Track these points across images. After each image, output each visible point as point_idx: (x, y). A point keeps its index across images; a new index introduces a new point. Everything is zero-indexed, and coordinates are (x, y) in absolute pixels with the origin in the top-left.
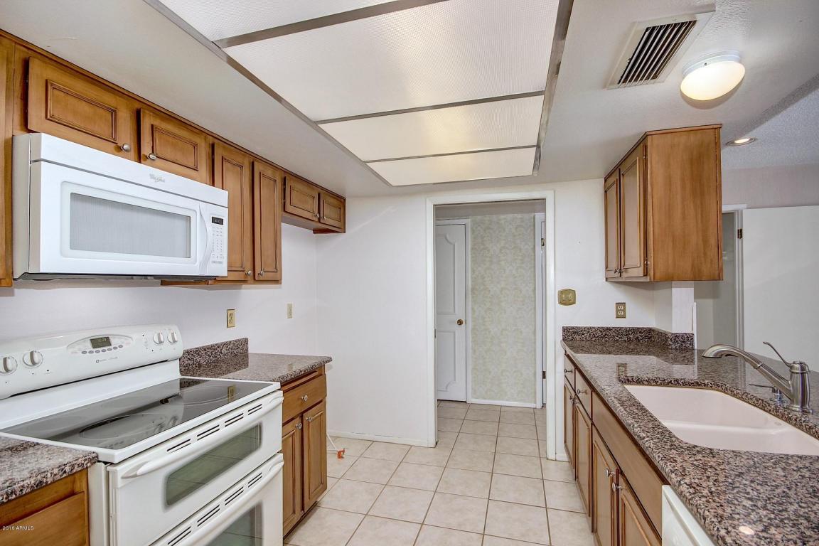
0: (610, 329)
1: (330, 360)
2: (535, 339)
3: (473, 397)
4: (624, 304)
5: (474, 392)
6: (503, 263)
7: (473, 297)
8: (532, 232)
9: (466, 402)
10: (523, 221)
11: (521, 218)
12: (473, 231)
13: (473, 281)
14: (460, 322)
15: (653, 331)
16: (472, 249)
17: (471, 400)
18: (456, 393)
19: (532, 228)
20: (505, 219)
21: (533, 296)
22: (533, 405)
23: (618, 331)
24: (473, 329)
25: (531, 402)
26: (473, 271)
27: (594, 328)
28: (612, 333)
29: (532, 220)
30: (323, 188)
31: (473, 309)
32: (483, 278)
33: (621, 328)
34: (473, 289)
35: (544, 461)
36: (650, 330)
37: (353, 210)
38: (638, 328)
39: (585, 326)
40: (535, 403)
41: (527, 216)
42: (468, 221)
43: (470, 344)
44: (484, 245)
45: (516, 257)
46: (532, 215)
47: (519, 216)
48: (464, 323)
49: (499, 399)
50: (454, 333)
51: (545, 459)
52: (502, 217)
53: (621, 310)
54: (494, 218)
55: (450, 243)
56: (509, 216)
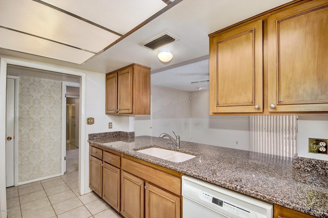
0: (107, 133)
2: (61, 142)
4: (111, 123)
5: (20, 178)
6: (42, 104)
7: (20, 123)
8: (61, 90)
9: (14, 186)
10: (55, 84)
11: (54, 82)
12: (21, 84)
13: (19, 113)
14: (10, 138)
15: (121, 132)
17: (18, 184)
19: (61, 88)
20: (44, 81)
21: (60, 121)
22: (60, 175)
23: (110, 133)
24: (19, 142)
25: (58, 173)
27: (101, 133)
28: (108, 134)
29: (61, 84)
31: (20, 129)
32: (28, 111)
33: (111, 132)
34: (20, 118)
35: (79, 197)
36: (120, 132)
38: (116, 132)
39: (98, 133)
40: (61, 173)
41: (57, 82)
42: (18, 78)
44: (29, 93)
45: (50, 101)
46: (61, 82)
47: (53, 81)
48: (13, 138)
49: (38, 178)
51: (80, 196)
52: (42, 79)
53: (110, 126)
54: (37, 79)
56: (47, 80)
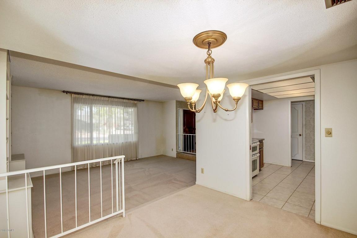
1: (264, 139)
3: (305, 159)
5: (306, 158)
7: (305, 127)
9: (302, 161)
13: (305, 122)
14: (300, 135)
16: (305, 112)
17: (304, 160)
18: (299, 157)
24: (305, 137)
26: (305, 119)
30: (259, 100)
31: (305, 131)
32: (309, 121)
34: (305, 125)
37: (266, 105)
42: (303, 103)
43: (304, 142)
48: (302, 135)
50: (298, 139)
55: (296, 110)
